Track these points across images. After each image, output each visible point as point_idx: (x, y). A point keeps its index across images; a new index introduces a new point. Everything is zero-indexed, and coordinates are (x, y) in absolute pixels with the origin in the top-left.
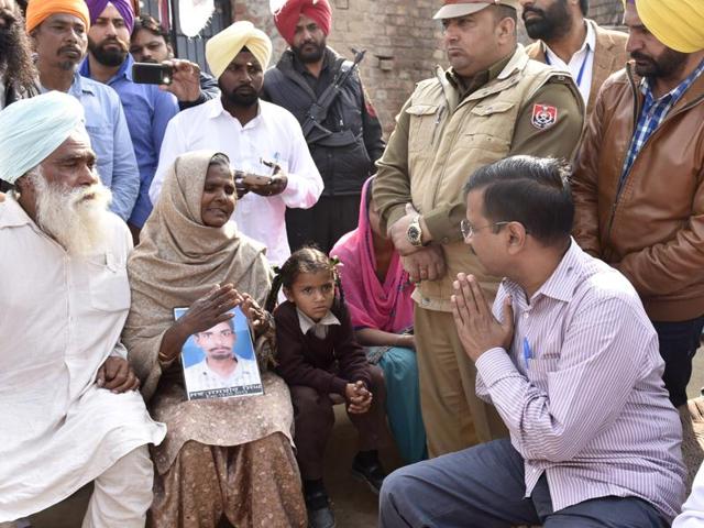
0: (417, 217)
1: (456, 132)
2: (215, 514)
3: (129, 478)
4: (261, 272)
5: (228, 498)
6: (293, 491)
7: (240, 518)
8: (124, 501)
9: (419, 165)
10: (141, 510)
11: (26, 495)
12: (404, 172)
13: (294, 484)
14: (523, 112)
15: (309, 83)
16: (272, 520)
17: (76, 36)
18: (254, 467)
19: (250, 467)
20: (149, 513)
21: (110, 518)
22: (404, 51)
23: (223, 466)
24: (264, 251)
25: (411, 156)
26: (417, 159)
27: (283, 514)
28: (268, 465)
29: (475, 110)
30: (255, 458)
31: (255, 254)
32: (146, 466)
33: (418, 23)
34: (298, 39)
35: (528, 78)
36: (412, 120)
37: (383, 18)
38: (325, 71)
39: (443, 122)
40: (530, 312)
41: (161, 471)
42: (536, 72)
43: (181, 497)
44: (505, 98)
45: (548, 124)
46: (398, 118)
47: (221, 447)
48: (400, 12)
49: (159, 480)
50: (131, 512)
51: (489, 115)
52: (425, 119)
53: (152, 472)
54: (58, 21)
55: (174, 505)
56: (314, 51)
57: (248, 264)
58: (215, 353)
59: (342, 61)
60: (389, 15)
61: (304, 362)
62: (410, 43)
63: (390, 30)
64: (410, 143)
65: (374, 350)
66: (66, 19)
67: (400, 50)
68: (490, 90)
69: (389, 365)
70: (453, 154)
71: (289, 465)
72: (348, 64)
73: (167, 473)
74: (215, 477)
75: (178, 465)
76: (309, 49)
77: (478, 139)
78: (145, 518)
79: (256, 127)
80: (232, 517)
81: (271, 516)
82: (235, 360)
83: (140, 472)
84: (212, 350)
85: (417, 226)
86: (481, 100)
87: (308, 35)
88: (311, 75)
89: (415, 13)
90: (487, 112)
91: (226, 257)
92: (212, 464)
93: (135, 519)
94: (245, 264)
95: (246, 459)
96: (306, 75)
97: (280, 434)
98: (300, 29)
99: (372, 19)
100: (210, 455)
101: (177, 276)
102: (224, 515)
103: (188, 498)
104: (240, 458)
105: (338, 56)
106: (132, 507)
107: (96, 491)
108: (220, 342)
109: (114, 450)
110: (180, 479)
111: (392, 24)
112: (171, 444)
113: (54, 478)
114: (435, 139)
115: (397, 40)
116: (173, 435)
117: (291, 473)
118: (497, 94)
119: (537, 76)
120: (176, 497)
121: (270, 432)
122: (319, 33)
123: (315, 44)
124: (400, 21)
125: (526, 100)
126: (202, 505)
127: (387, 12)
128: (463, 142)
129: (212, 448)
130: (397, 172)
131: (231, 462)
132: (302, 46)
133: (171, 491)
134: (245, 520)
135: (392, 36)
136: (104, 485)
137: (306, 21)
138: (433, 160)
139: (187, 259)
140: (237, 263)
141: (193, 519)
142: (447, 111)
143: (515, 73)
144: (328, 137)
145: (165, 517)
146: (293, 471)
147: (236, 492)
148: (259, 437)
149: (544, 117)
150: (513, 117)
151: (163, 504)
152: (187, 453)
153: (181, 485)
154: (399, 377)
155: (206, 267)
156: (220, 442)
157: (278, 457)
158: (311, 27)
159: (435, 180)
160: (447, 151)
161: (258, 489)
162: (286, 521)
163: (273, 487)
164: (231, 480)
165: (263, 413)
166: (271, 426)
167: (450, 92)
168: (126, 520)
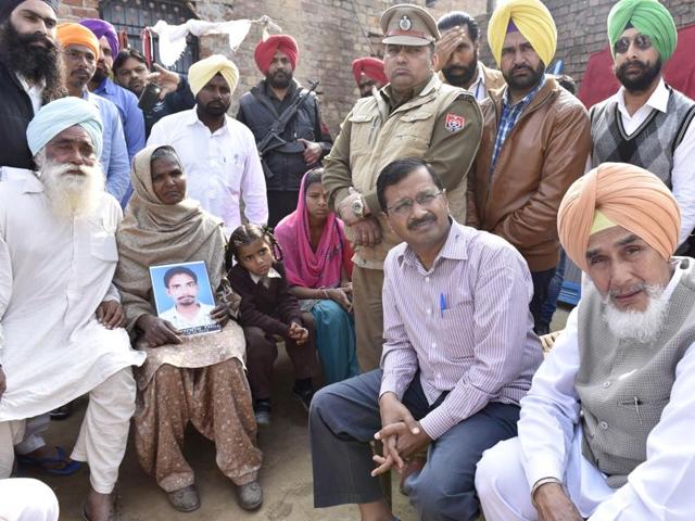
0: (359, 196)
1: (388, 135)
2: (183, 422)
3: (117, 392)
4: (219, 239)
5: (194, 410)
6: (245, 404)
7: (204, 425)
8: (112, 410)
9: (359, 160)
10: (126, 417)
11: (32, 400)
12: (347, 164)
13: (247, 398)
14: (439, 120)
15: (274, 105)
16: (230, 426)
17: (86, 63)
18: (215, 385)
19: (212, 385)
20: (132, 420)
21: (102, 423)
22: (331, 88)
23: (190, 384)
24: (222, 224)
25: (352, 153)
26: (357, 156)
27: (238, 421)
28: (227, 383)
29: (403, 118)
30: (216, 378)
31: (215, 226)
32: (131, 383)
33: (343, 68)
34: (273, 68)
35: (442, 96)
36: (353, 126)
37: (316, 63)
38: (288, 97)
39: (377, 127)
40: (431, 276)
41: (141, 389)
42: (448, 91)
43: (157, 407)
44: (426, 110)
45: (457, 129)
46: (342, 126)
47: (188, 369)
48: (329, 59)
49: (140, 395)
50: (117, 418)
51: (413, 122)
52: (363, 126)
53: (135, 389)
54: (73, 50)
55: (151, 414)
56: (284, 78)
57: (209, 232)
58: (183, 301)
59: (300, 89)
60: (321, 61)
61: (256, 309)
62: (336, 82)
63: (321, 72)
64: (352, 144)
65: (308, 302)
66: (80, 49)
67: (329, 87)
68: (414, 104)
69: (319, 313)
70: (387, 151)
71: (242, 383)
72: (305, 91)
73: (145, 390)
74: (183, 392)
75: (154, 383)
76: (281, 76)
77: (405, 139)
78: (129, 424)
79: (223, 135)
80: (197, 424)
81: (229, 422)
82: (199, 305)
83: (125, 387)
84: (180, 299)
85: (360, 202)
86: (407, 111)
87: (281, 65)
88: (277, 99)
89: (340, 60)
90: (412, 119)
91: (191, 226)
92: (180, 383)
93: (122, 424)
94: (207, 232)
95: (208, 379)
96: (273, 99)
97: (236, 359)
98: (275, 60)
99: (307, 64)
100: (179, 376)
101: (154, 241)
102: (190, 422)
103: (162, 408)
104: (203, 378)
105: (299, 86)
106: (118, 414)
107: (91, 402)
108: (186, 292)
109: (106, 370)
110: (156, 394)
111: (322, 68)
112: (149, 367)
113: (55, 388)
114: (371, 140)
115: (326, 80)
116: (150, 361)
117: (244, 389)
118: (420, 106)
119: (448, 95)
120: (153, 408)
121: (227, 358)
122: (289, 66)
123: (285, 74)
124: (328, 66)
125: (441, 112)
126: (173, 414)
127: (319, 58)
128: (394, 141)
129: (181, 369)
130: (341, 165)
131: (196, 381)
132: (275, 73)
133: (149, 404)
134: (208, 427)
135: (322, 77)
136: (96, 397)
137: (280, 55)
138: (370, 155)
139: (161, 228)
140: (201, 230)
141: (167, 424)
142: (381, 120)
143: (433, 91)
144: (283, 146)
145: (145, 424)
146: (245, 387)
147: (200, 404)
148: (218, 361)
149: (455, 123)
150: (432, 123)
151: (144, 413)
152: (161, 374)
153: (156, 398)
154: (327, 322)
155: (176, 233)
156: (188, 365)
157: (234, 377)
158: (284, 60)
159: (372, 170)
160: (382, 149)
161: (219, 401)
162: (241, 426)
163: (231, 400)
164: (195, 394)
165: (222, 344)
166: (228, 353)
167: (382, 106)
168: (112, 425)
